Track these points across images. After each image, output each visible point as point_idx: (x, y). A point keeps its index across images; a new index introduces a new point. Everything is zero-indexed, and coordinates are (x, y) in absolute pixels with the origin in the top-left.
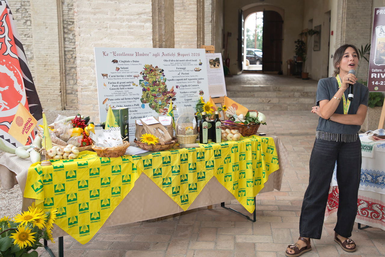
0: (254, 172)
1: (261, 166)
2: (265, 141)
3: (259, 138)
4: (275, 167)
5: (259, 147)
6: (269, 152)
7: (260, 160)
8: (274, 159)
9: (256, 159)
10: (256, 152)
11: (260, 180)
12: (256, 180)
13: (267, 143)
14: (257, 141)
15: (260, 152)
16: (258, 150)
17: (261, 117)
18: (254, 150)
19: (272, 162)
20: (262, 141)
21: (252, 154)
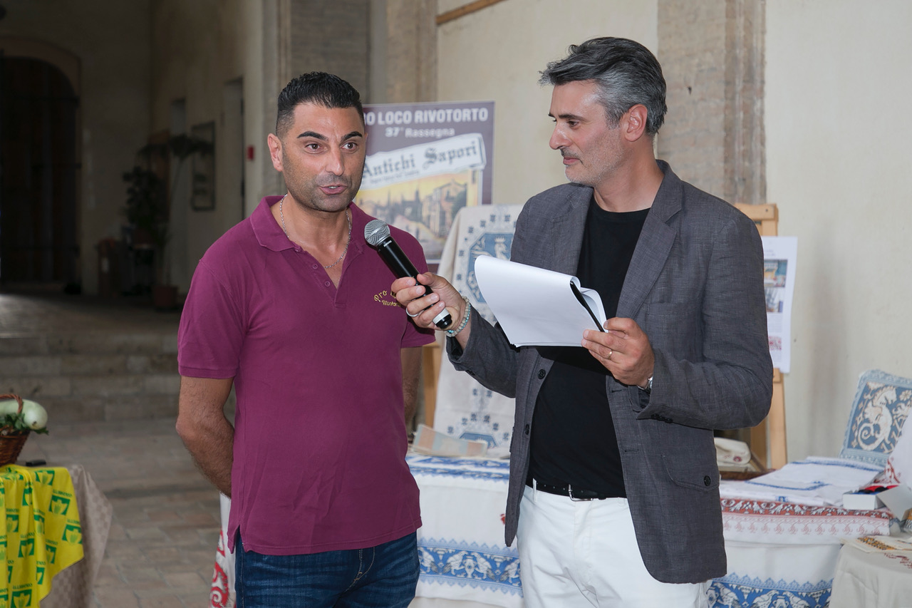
0: (10, 569)
1: (32, 553)
2: (45, 479)
3: (27, 473)
4: (71, 552)
5: (27, 496)
6: (57, 509)
7: (29, 534)
8: (70, 528)
9: (17, 530)
10: (17, 510)
11: (28, 592)
12: (16, 594)
13: (51, 483)
14: (22, 478)
15: (32, 510)
16: (25, 503)
17: (33, 414)
18: (13, 507)
19: (64, 538)
20: (38, 479)
21: (8, 516)
